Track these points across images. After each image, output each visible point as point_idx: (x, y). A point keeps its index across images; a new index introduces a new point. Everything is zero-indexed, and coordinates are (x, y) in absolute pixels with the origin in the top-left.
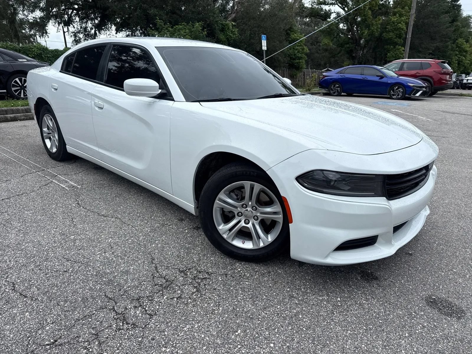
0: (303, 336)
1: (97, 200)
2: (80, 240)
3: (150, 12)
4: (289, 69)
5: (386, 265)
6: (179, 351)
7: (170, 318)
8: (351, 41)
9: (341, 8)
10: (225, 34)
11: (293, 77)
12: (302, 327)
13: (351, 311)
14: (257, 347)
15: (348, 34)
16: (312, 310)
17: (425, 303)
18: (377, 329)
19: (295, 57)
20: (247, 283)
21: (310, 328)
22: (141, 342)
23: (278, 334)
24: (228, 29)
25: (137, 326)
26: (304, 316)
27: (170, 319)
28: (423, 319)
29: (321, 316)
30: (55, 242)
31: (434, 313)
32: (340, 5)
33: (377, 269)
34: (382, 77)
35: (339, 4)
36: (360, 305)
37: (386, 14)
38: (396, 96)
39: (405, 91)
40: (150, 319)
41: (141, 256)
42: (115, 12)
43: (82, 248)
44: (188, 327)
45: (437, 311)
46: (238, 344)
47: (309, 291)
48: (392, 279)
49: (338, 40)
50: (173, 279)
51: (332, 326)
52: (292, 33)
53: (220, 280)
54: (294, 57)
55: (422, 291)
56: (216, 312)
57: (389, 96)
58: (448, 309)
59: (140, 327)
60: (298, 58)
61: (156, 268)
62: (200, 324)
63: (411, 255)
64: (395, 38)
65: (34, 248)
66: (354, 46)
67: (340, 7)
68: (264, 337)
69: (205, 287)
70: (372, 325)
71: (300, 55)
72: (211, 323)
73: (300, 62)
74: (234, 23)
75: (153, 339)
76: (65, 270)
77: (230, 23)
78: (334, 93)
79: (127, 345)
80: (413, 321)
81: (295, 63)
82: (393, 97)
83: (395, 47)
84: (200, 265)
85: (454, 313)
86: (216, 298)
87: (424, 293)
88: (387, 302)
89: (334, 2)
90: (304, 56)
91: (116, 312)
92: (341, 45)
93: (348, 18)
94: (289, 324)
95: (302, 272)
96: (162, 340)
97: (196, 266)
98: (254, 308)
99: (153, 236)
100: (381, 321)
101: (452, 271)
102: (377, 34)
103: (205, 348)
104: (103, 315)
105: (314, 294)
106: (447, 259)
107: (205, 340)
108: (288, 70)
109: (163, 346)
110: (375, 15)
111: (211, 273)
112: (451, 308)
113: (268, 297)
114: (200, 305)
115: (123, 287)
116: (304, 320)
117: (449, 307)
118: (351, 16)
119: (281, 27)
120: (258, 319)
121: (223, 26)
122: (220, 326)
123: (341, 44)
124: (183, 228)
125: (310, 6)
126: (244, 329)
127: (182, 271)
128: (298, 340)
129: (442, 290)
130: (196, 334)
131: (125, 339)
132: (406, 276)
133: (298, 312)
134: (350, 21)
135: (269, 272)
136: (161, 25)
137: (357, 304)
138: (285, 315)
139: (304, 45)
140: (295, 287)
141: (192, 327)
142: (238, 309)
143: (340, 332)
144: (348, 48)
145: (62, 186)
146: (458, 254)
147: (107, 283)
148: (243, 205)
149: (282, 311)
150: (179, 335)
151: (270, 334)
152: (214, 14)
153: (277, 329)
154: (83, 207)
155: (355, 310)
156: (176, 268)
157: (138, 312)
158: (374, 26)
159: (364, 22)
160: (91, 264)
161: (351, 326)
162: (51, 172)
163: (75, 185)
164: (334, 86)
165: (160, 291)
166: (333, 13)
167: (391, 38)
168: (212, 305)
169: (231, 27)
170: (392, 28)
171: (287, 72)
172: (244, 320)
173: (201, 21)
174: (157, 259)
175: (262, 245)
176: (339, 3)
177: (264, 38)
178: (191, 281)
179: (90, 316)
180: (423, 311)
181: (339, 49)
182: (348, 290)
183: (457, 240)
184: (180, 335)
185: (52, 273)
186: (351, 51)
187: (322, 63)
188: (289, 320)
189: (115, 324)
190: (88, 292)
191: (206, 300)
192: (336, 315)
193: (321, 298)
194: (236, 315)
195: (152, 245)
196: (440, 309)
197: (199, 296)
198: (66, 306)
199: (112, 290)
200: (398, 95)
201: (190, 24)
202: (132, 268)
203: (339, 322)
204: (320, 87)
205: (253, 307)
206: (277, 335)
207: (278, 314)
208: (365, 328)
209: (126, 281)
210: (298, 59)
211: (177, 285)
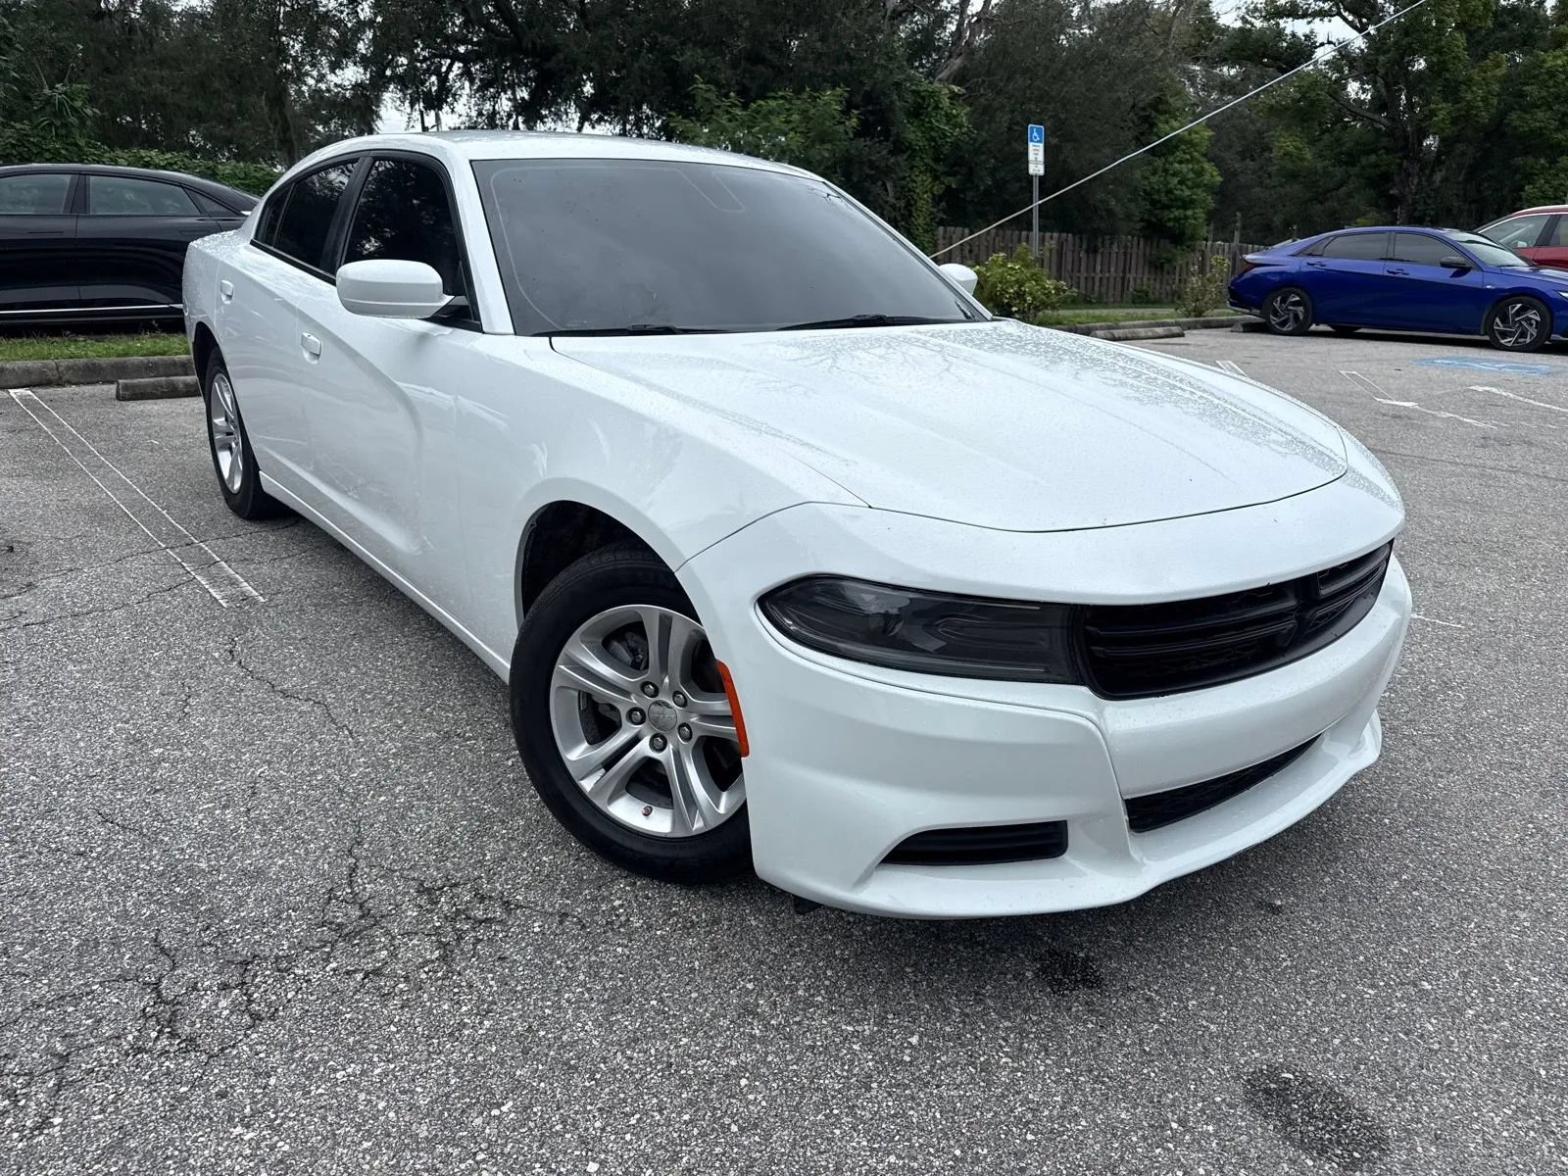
0: (718, 1150)
1: (290, 644)
2: (174, 763)
3: (680, 60)
4: (1146, 242)
5: (1159, 938)
6: (280, 1144)
7: (310, 1035)
8: (1384, 141)
9: (1355, 27)
10: (923, 125)
11: (1162, 268)
12: (727, 1120)
13: (938, 1086)
14: (538, 1165)
15: (1376, 117)
16: (795, 1067)
17: (1240, 1091)
18: (1002, 1162)
19: (1171, 200)
20: (619, 950)
21: (756, 1126)
22: (180, 1099)
23: (632, 1134)
24: (936, 108)
25: (199, 1046)
26: (757, 1083)
27: (308, 1038)
28: (1201, 1150)
29: (817, 1089)
30: (100, 762)
31: (1257, 1134)
32: (1350, 18)
33: (1114, 949)
34: (1462, 270)
35: (1346, 14)
36: (982, 1070)
37: (1526, 42)
38: (1513, 339)
39: (1548, 320)
40: (248, 1029)
41: (327, 829)
42: (575, 62)
43: (168, 787)
44: (349, 1070)
45: (1275, 1127)
46: (481, 1149)
47: (820, 998)
48: (1157, 992)
49: (1337, 140)
50: (385, 912)
51: (837, 1132)
52: (1162, 118)
53: (537, 930)
54: (1164, 199)
55: (1250, 1048)
56: (467, 1032)
57: (1487, 338)
58: (1321, 1125)
59: (205, 1051)
60: (1179, 203)
61: (353, 869)
62: (392, 1066)
63: (1276, 910)
64: (1557, 130)
65: (34, 775)
66: (1398, 161)
67: (1351, 24)
68: (580, 1136)
69: (475, 949)
70: (989, 1146)
71: (1187, 193)
72: (430, 1068)
73: (1186, 218)
74: (956, 89)
75: (222, 1095)
76: (82, 849)
77: (944, 89)
78: (1284, 323)
79: (137, 1102)
80: (1158, 1151)
81: (1169, 220)
82: (1502, 341)
83: (1553, 162)
84: (495, 874)
85: (1339, 1143)
86: (491, 986)
87: (1257, 1055)
88: (1091, 1071)
89: (1326, 6)
90: (1201, 194)
91: (159, 995)
92: (1351, 159)
93: (1377, 60)
94: (690, 1102)
95: (831, 931)
96: (248, 1101)
97: (480, 878)
98: (598, 1036)
99: (398, 769)
100: (1030, 1137)
101: (1416, 986)
102: (1485, 117)
103: (366, 1145)
104: (116, 1001)
105: (834, 1012)
106: (1415, 939)
107: (382, 1118)
108: (1141, 243)
109: (242, 1120)
110: (1480, 47)
111: (518, 907)
112: (1339, 1125)
113: (667, 1006)
114: (428, 1004)
115: (222, 920)
116: (751, 1097)
117: (1332, 1119)
118: (1389, 55)
119: (1119, 98)
120: (593, 1074)
121: (920, 100)
122: (453, 1082)
123: (1349, 154)
124: (504, 752)
125: (1238, 24)
126: (527, 1101)
127: (429, 891)
128: (693, 1161)
129: (1334, 1055)
130: (362, 1096)
131: (139, 1082)
132: (1218, 984)
133: (742, 1068)
134: (1382, 71)
135: (716, 921)
136: (707, 100)
137: (973, 1064)
138: (691, 1072)
139: (1202, 159)
140: (780, 979)
141: (363, 1072)
142: (542, 1033)
143: (859, 1155)
144: (1377, 166)
145: (214, 594)
146: (1472, 925)
147: (181, 902)
148: (644, 685)
149: (689, 1056)
150: (309, 1092)
151: (609, 1129)
152: (890, 59)
153: (637, 1116)
154: (240, 663)
155: (956, 1084)
156: (414, 879)
157: (223, 1003)
158: (1474, 89)
159: (1439, 74)
160: (166, 839)
161: (909, 1140)
162: (206, 552)
163: (255, 593)
164: (1283, 301)
165: (325, 946)
166: (1322, 44)
167: (1541, 128)
168: (464, 1009)
169: (946, 102)
170: (1544, 93)
171: (1141, 253)
172: (542, 1071)
173: (842, 85)
174: (371, 844)
175: (698, 825)
176: (1346, 10)
177: (1035, 134)
178: (438, 924)
179: (76, 999)
180: (1220, 1120)
181: (1339, 172)
182: (968, 1011)
183: (1495, 875)
184: (313, 1093)
185: (41, 853)
186: (1386, 177)
187: (1277, 220)
188: (695, 1091)
189: (136, 1034)
190: (109, 924)
191: (456, 990)
192: (874, 1093)
193: (850, 1029)
194: (525, 1052)
195: (380, 796)
196: (1291, 1123)
197: (440, 974)
198: (25, 961)
199: (182, 926)
200: (1523, 335)
201: (805, 96)
202: (280, 862)
203: (872, 1119)
204: (1232, 304)
205: (597, 1033)
206: (628, 1137)
207: (671, 1064)
208: (958, 1152)
209: (240, 902)
210: (1178, 208)
211: (387, 933)
